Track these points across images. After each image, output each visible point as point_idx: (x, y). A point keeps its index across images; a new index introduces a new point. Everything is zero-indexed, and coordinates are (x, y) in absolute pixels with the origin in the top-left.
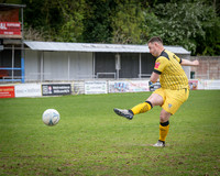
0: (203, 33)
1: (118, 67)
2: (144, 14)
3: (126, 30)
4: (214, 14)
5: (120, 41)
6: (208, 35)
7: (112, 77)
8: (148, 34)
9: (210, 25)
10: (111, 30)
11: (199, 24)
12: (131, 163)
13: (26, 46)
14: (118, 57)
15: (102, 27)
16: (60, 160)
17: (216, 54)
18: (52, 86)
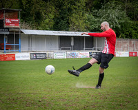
0: (119, 26)
1: (72, 44)
2: (87, 15)
3: (77, 24)
4: (125, 15)
5: (73, 30)
6: (122, 27)
7: (69, 49)
8: (89, 26)
9: (123, 21)
10: (69, 23)
11: (117, 21)
12: (80, 98)
13: (22, 32)
14: (73, 38)
15: (64, 22)
16: (40, 96)
17: (126, 37)
18: (36, 54)
